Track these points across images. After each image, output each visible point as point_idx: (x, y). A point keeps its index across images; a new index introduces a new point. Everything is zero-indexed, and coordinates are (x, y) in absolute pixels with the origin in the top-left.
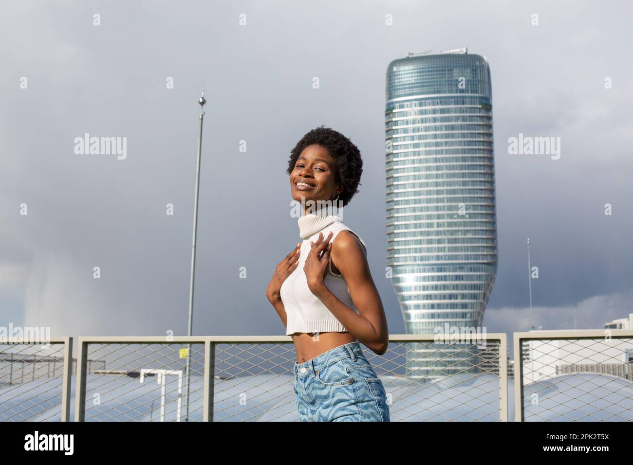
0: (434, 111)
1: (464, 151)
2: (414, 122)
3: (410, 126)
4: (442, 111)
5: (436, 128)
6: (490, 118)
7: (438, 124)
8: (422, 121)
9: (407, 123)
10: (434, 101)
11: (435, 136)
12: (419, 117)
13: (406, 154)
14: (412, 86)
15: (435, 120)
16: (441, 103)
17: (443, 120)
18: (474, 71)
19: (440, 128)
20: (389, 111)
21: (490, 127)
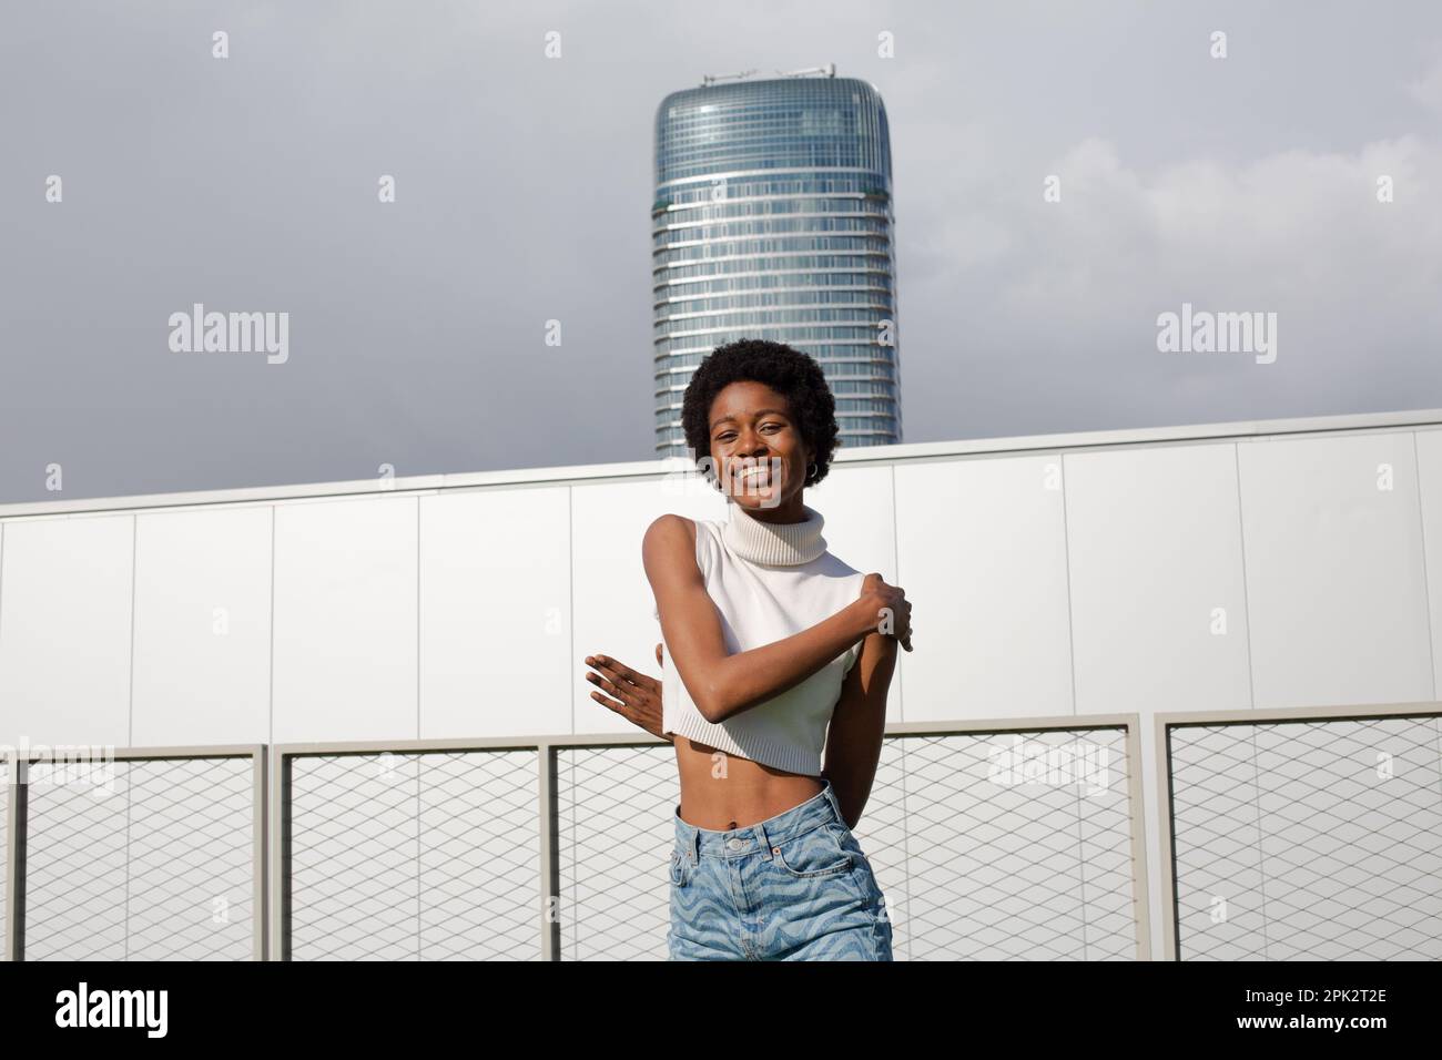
0: (759, 208)
1: (824, 296)
2: (715, 232)
3: (706, 241)
4: (777, 207)
5: (763, 246)
6: (883, 222)
7: (768, 236)
8: (734, 230)
9: (699, 234)
10: (757, 185)
11: (762, 264)
12: (724, 221)
13: (697, 305)
14: (711, 150)
15: (760, 227)
16: (774, 189)
17: (779, 226)
18: (848, 116)
19: (774, 245)
20: (660, 210)
21: (884, 241)
